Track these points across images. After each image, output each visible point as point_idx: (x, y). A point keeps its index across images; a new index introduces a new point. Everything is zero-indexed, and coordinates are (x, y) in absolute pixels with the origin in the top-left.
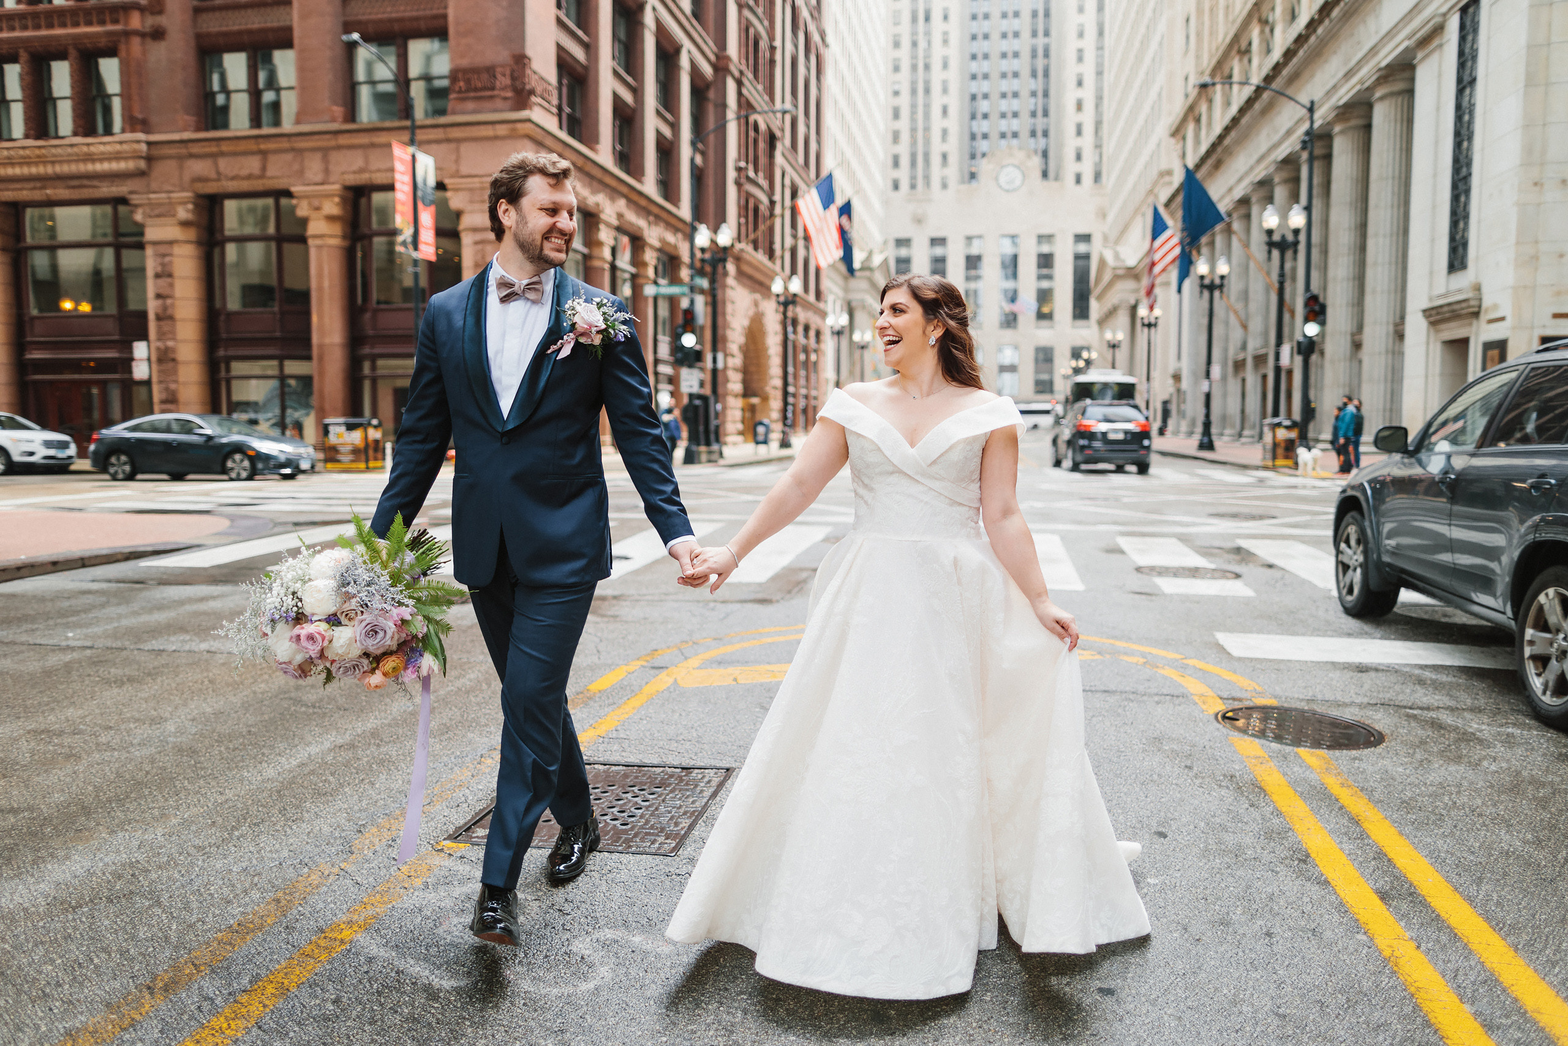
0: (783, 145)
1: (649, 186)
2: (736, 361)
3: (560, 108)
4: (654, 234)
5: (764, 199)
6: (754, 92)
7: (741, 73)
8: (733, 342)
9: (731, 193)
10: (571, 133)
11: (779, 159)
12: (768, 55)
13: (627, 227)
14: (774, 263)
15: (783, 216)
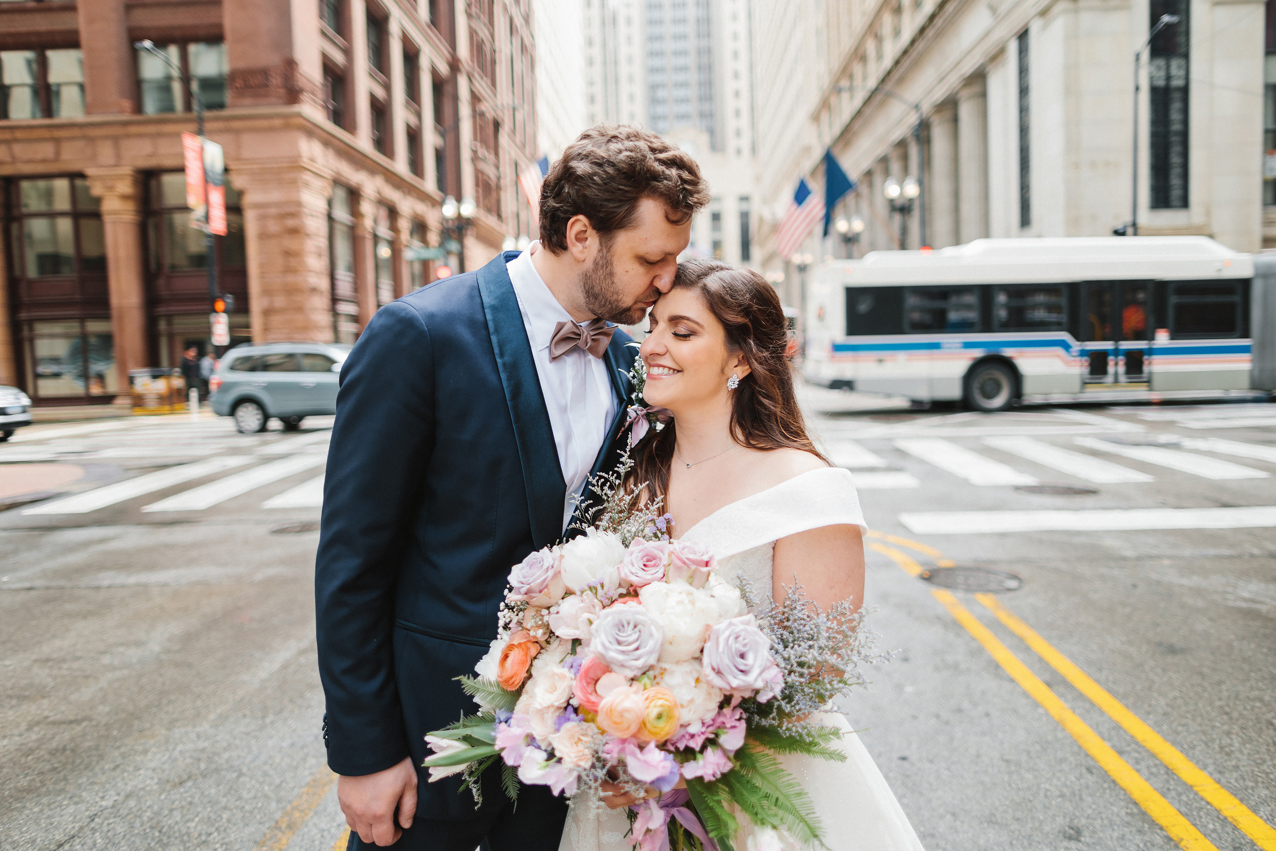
0: (505, 129)
1: (401, 165)
3: (326, 101)
4: (407, 206)
5: (493, 174)
6: (482, 88)
7: (469, 71)
9: (467, 170)
10: (338, 124)
11: (502, 141)
12: (490, 56)
13: (384, 200)
14: (504, 224)
15: (507, 187)
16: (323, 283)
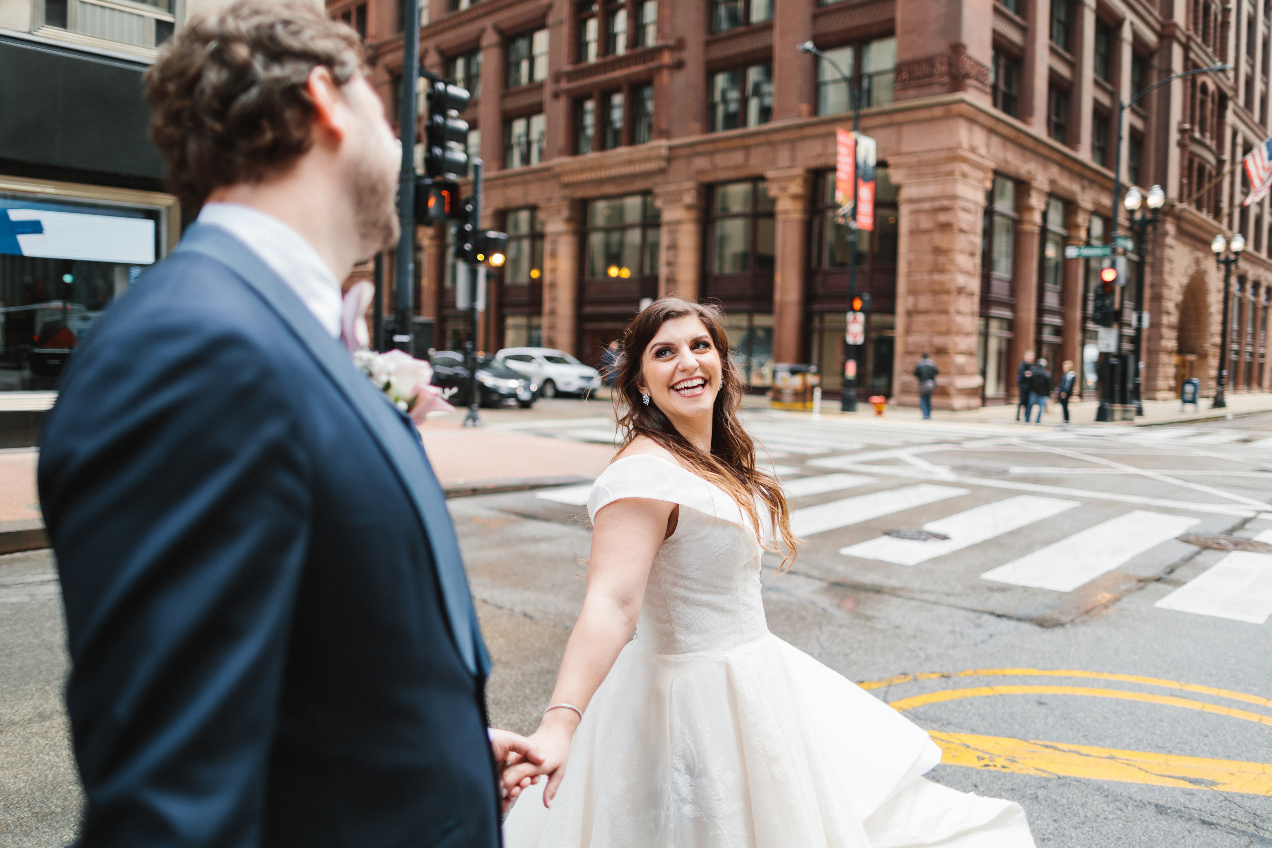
0: (1236, 104)
1: (1085, 153)
2: (1172, 318)
3: (995, 88)
4: (1087, 199)
5: (1211, 159)
6: (1202, 55)
7: (1189, 38)
8: (1170, 300)
9: (1174, 154)
10: (1007, 110)
11: (1230, 118)
12: (1219, 18)
13: (1059, 191)
14: (1220, 222)
15: (1232, 173)
16: (974, 285)
